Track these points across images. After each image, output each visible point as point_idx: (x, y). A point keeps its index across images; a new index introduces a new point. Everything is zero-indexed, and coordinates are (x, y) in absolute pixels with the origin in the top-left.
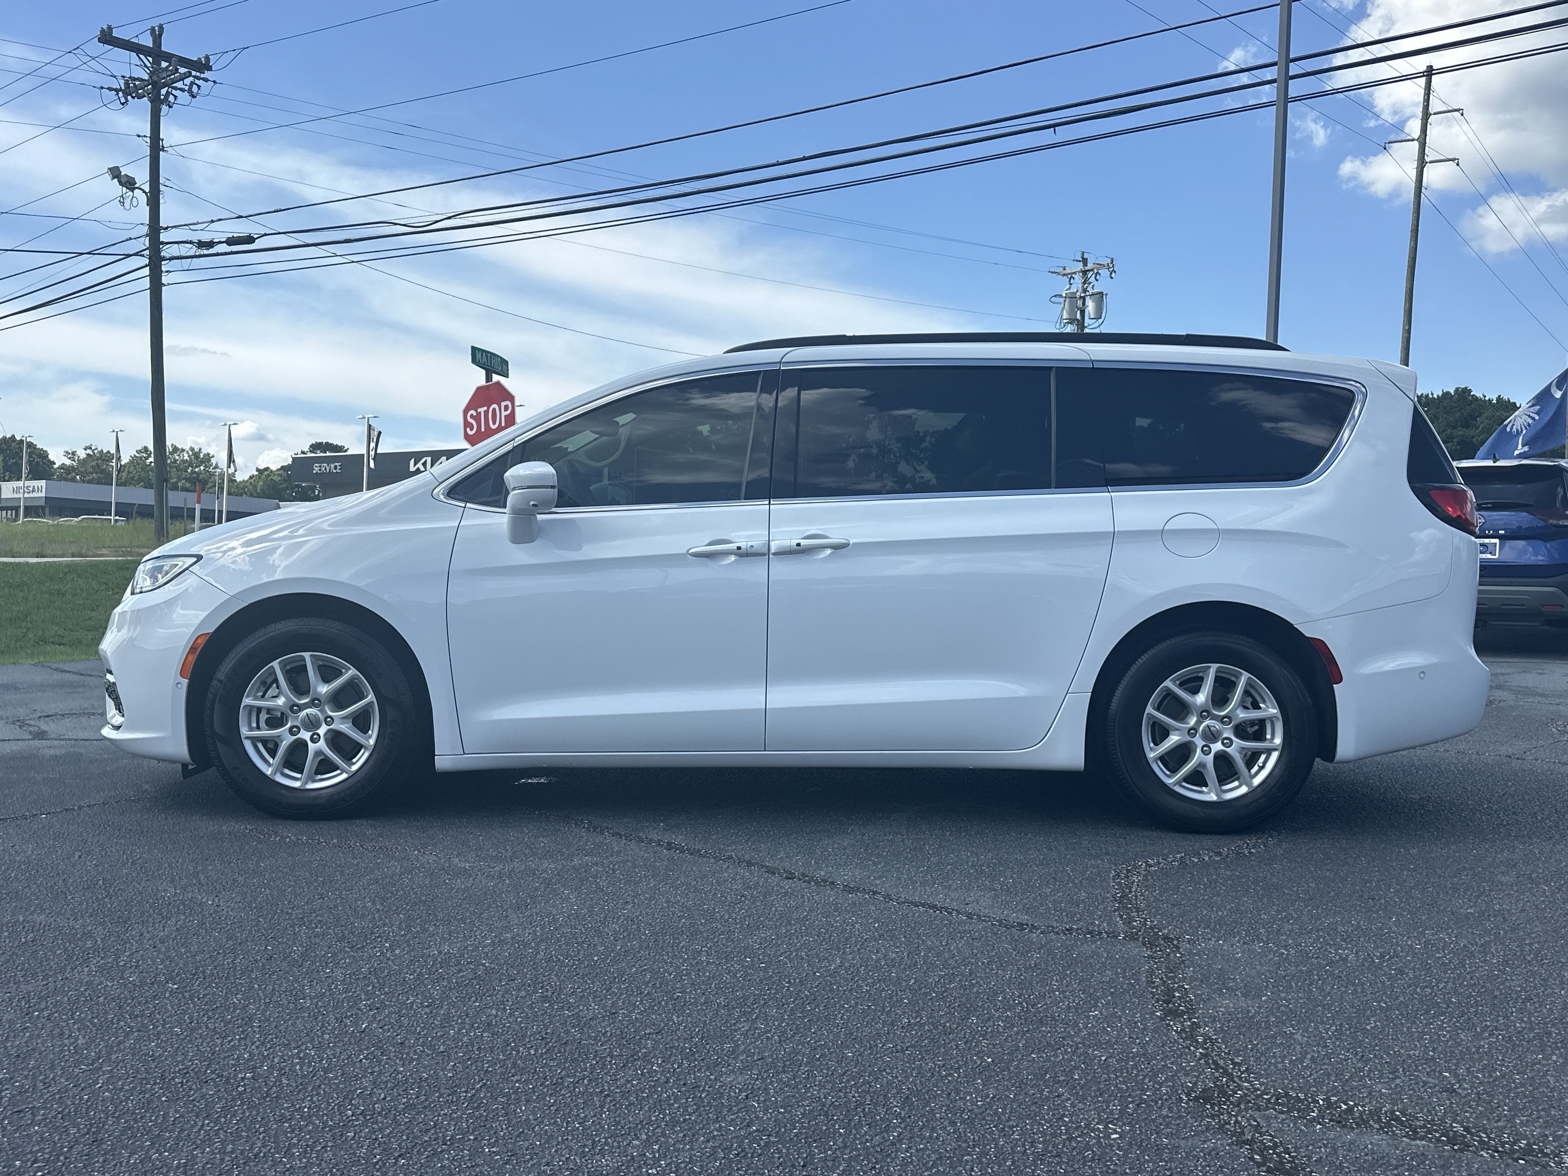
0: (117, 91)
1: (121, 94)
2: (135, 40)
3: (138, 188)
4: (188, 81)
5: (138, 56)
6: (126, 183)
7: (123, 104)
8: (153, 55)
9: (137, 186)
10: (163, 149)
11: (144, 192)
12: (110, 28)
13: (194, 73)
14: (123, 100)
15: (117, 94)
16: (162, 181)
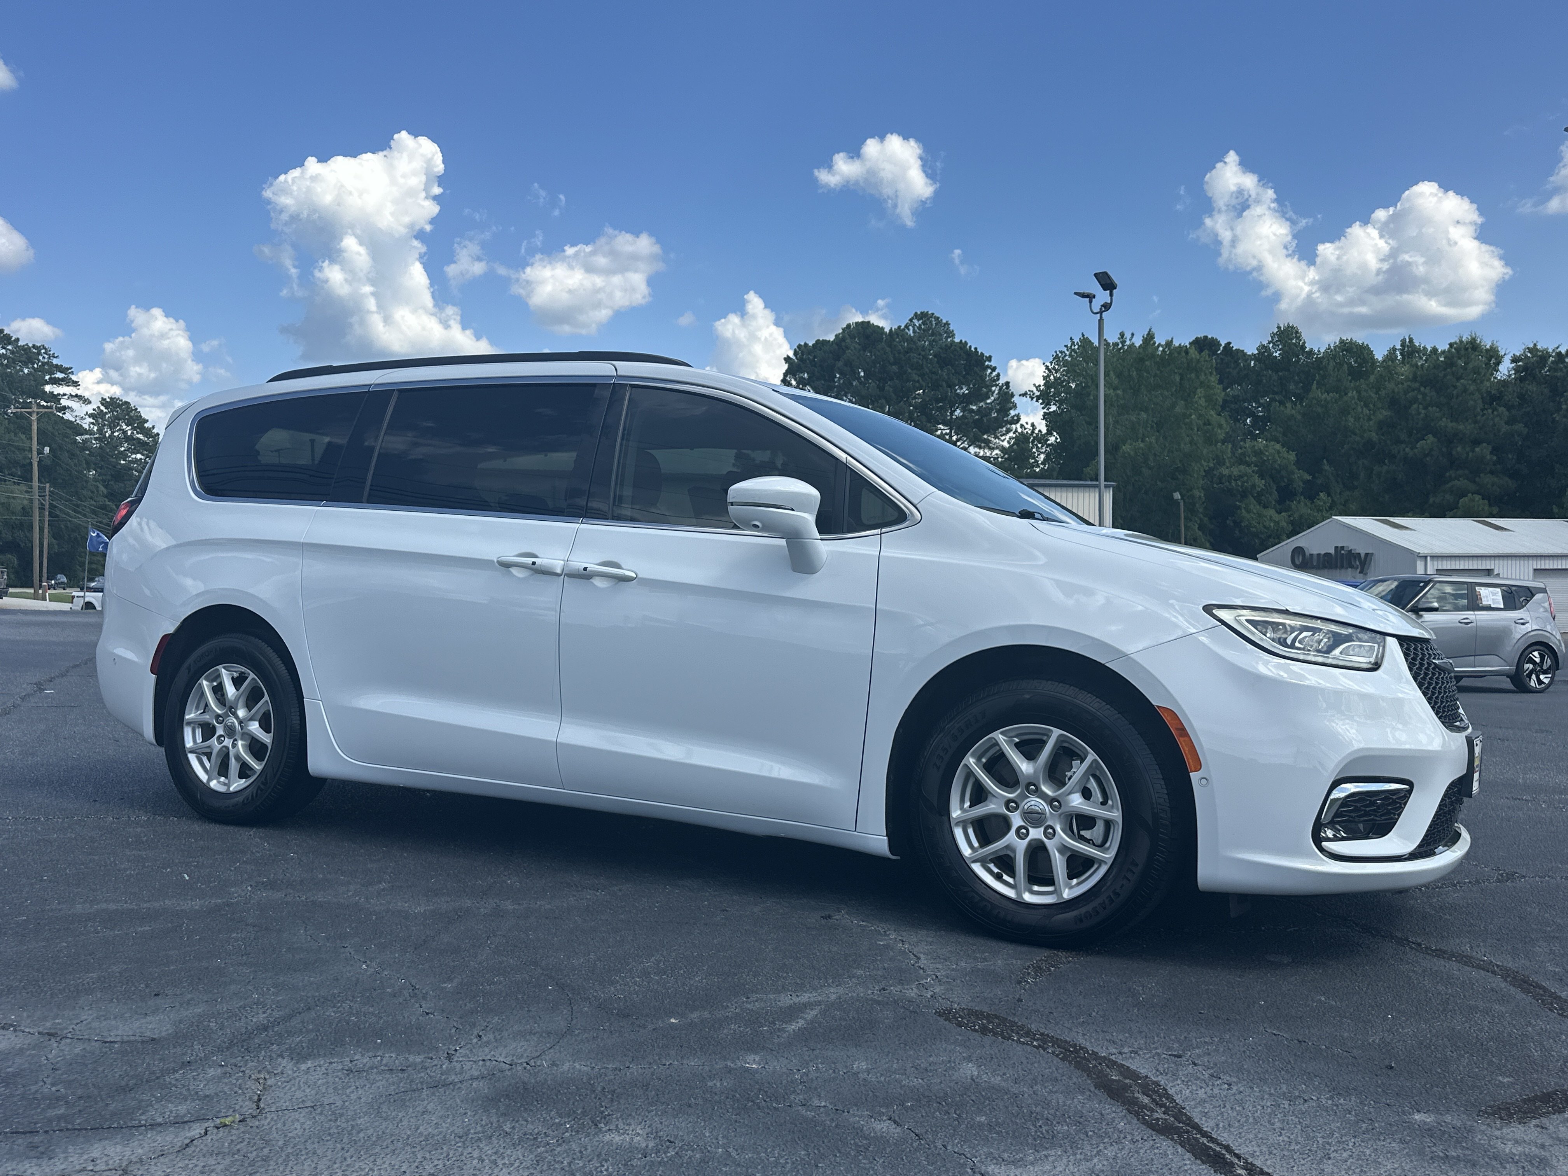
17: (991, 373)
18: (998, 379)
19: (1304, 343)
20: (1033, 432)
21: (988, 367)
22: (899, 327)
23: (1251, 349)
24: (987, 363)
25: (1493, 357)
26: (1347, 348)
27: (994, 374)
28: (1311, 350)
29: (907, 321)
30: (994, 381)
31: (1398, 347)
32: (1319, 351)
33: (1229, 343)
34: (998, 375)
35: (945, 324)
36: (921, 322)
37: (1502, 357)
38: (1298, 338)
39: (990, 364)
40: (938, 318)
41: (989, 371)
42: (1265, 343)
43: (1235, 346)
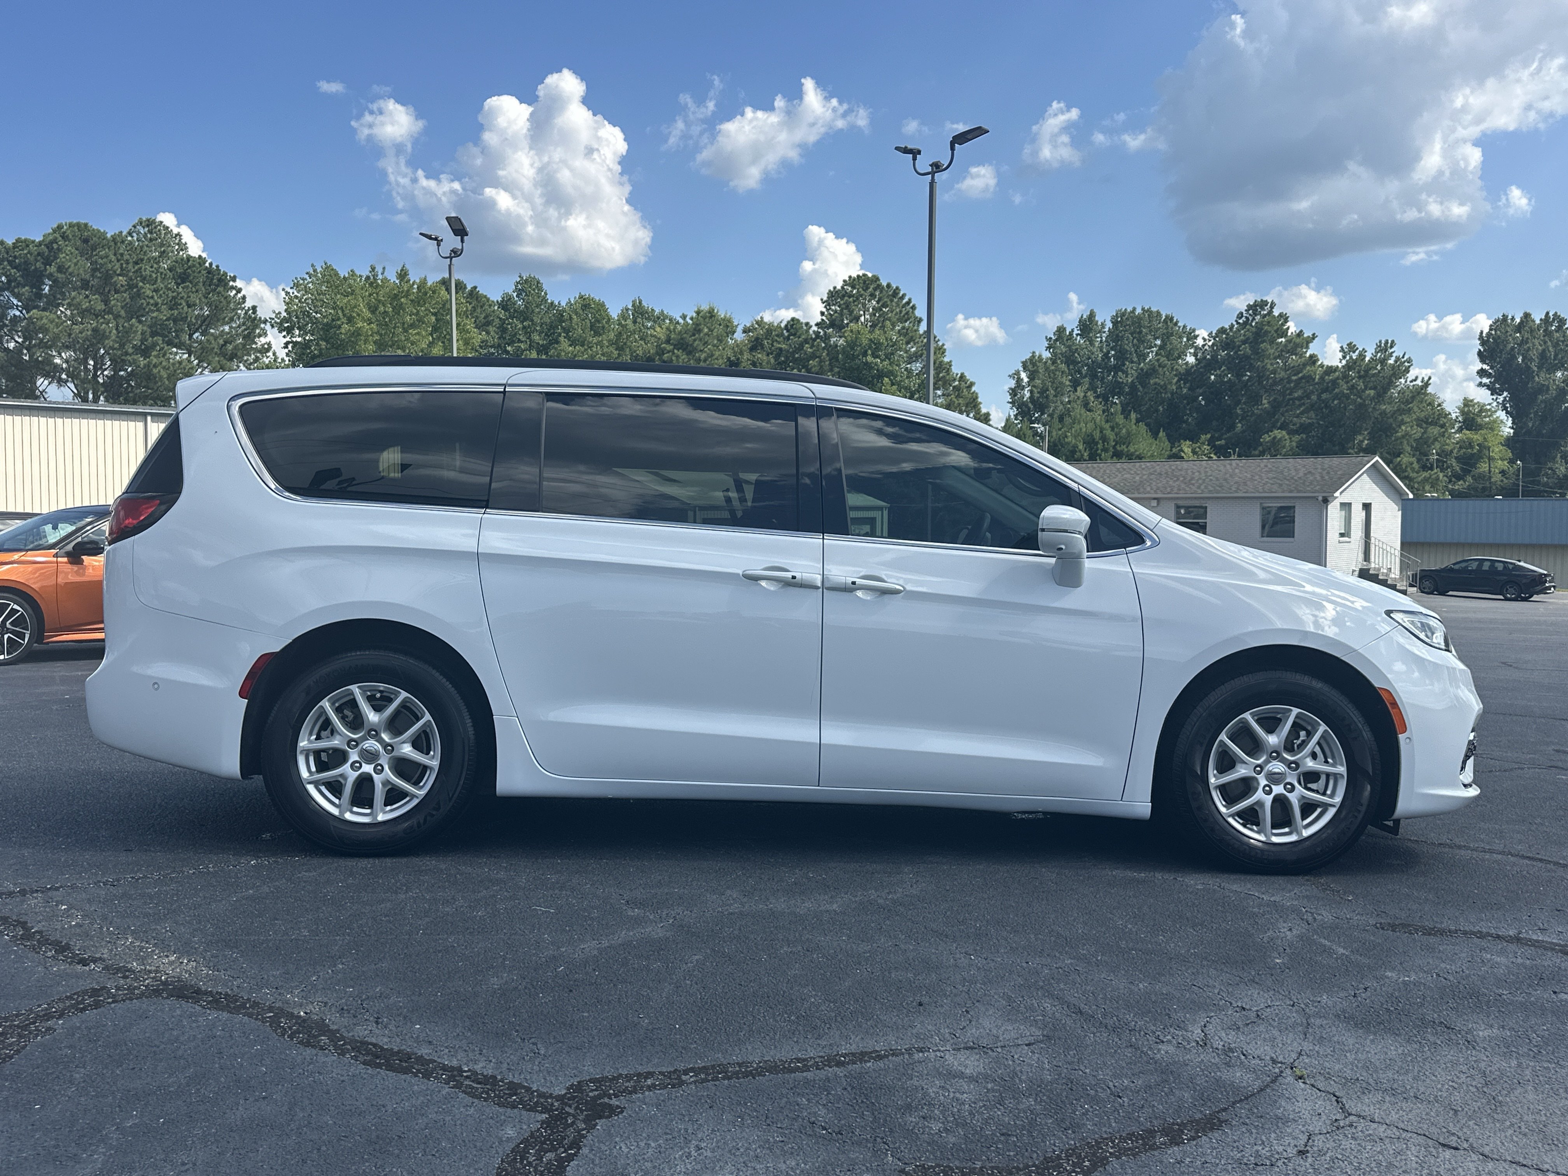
17: (236, 294)
18: (244, 302)
19: (546, 294)
20: (275, 361)
21: (233, 288)
22: (121, 232)
23: (495, 296)
24: (231, 283)
25: (728, 327)
26: (586, 304)
27: (239, 295)
28: (552, 303)
29: (131, 227)
30: (239, 303)
31: (630, 307)
32: (559, 303)
33: (475, 288)
34: (244, 298)
35: (176, 235)
36: (146, 229)
37: (737, 326)
38: (540, 289)
39: (234, 284)
40: (168, 228)
41: (234, 292)
42: (510, 292)
43: (481, 290)
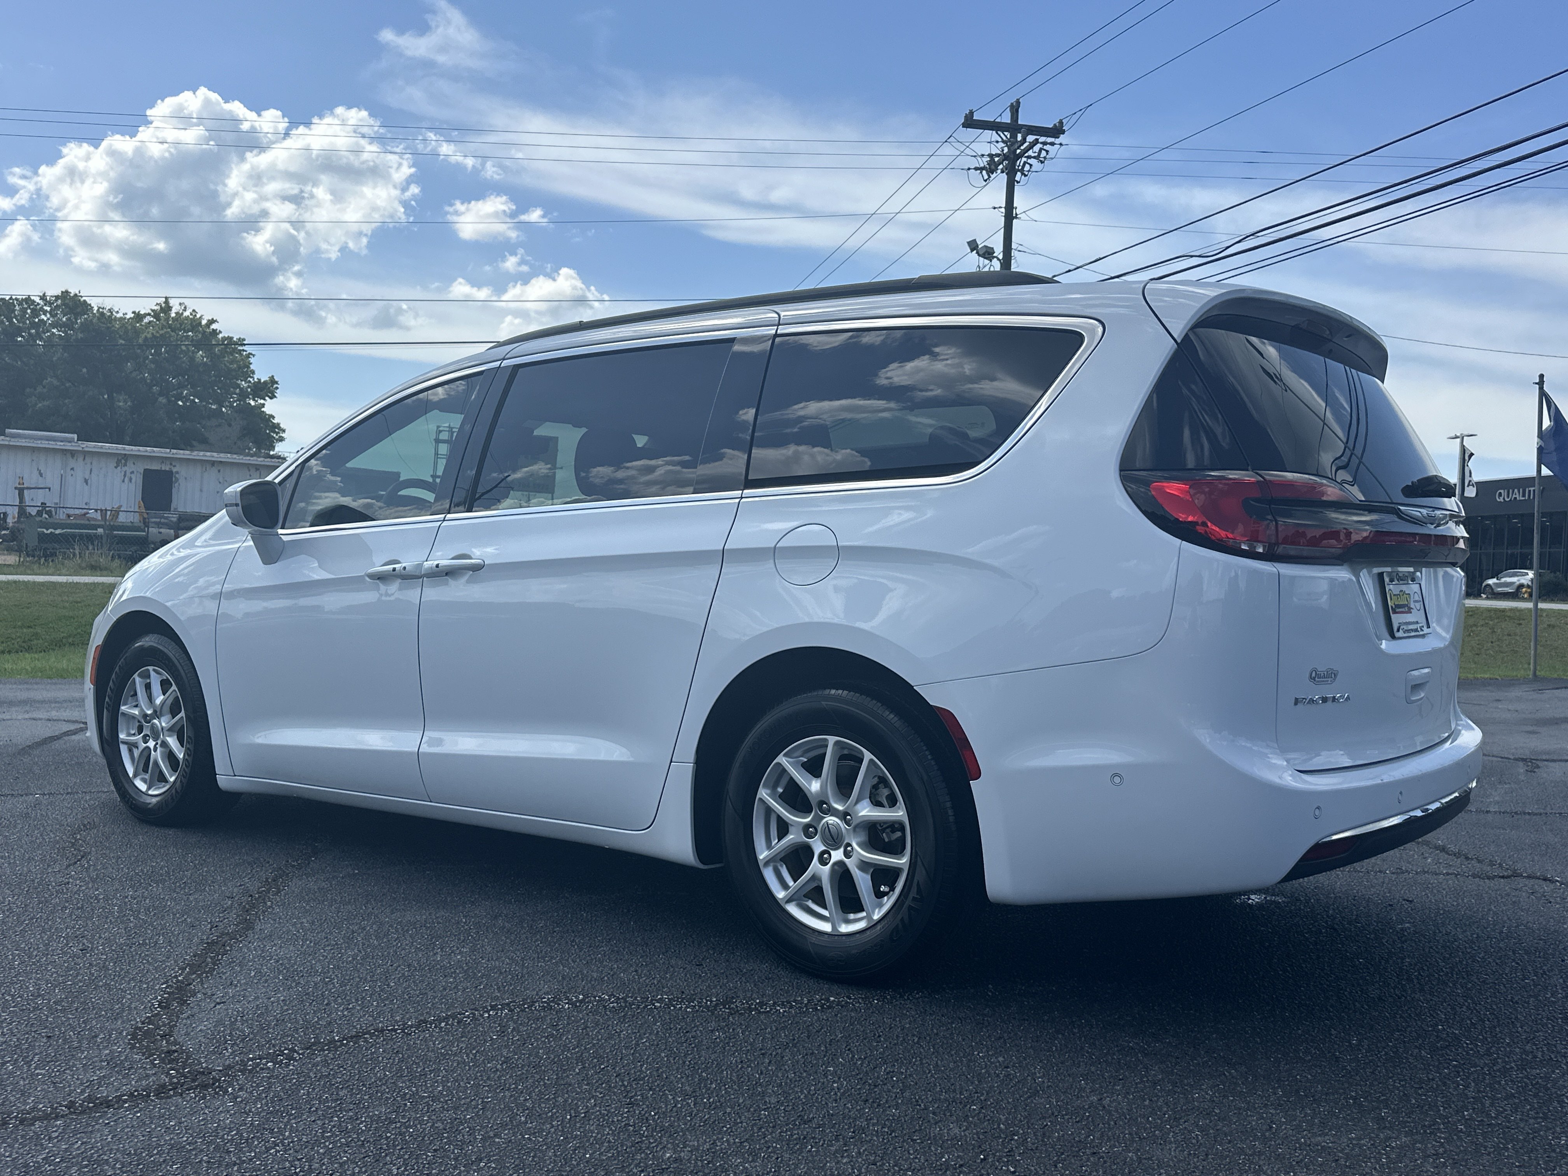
0: (981, 169)
1: (984, 172)
2: (998, 120)
3: (995, 257)
4: (1037, 148)
5: (997, 133)
6: (984, 254)
7: (986, 181)
8: (1011, 130)
9: (995, 255)
10: (1016, 217)
11: (998, 259)
12: (971, 113)
13: (1042, 139)
14: (986, 177)
15: (981, 172)
16: (1014, 246)
